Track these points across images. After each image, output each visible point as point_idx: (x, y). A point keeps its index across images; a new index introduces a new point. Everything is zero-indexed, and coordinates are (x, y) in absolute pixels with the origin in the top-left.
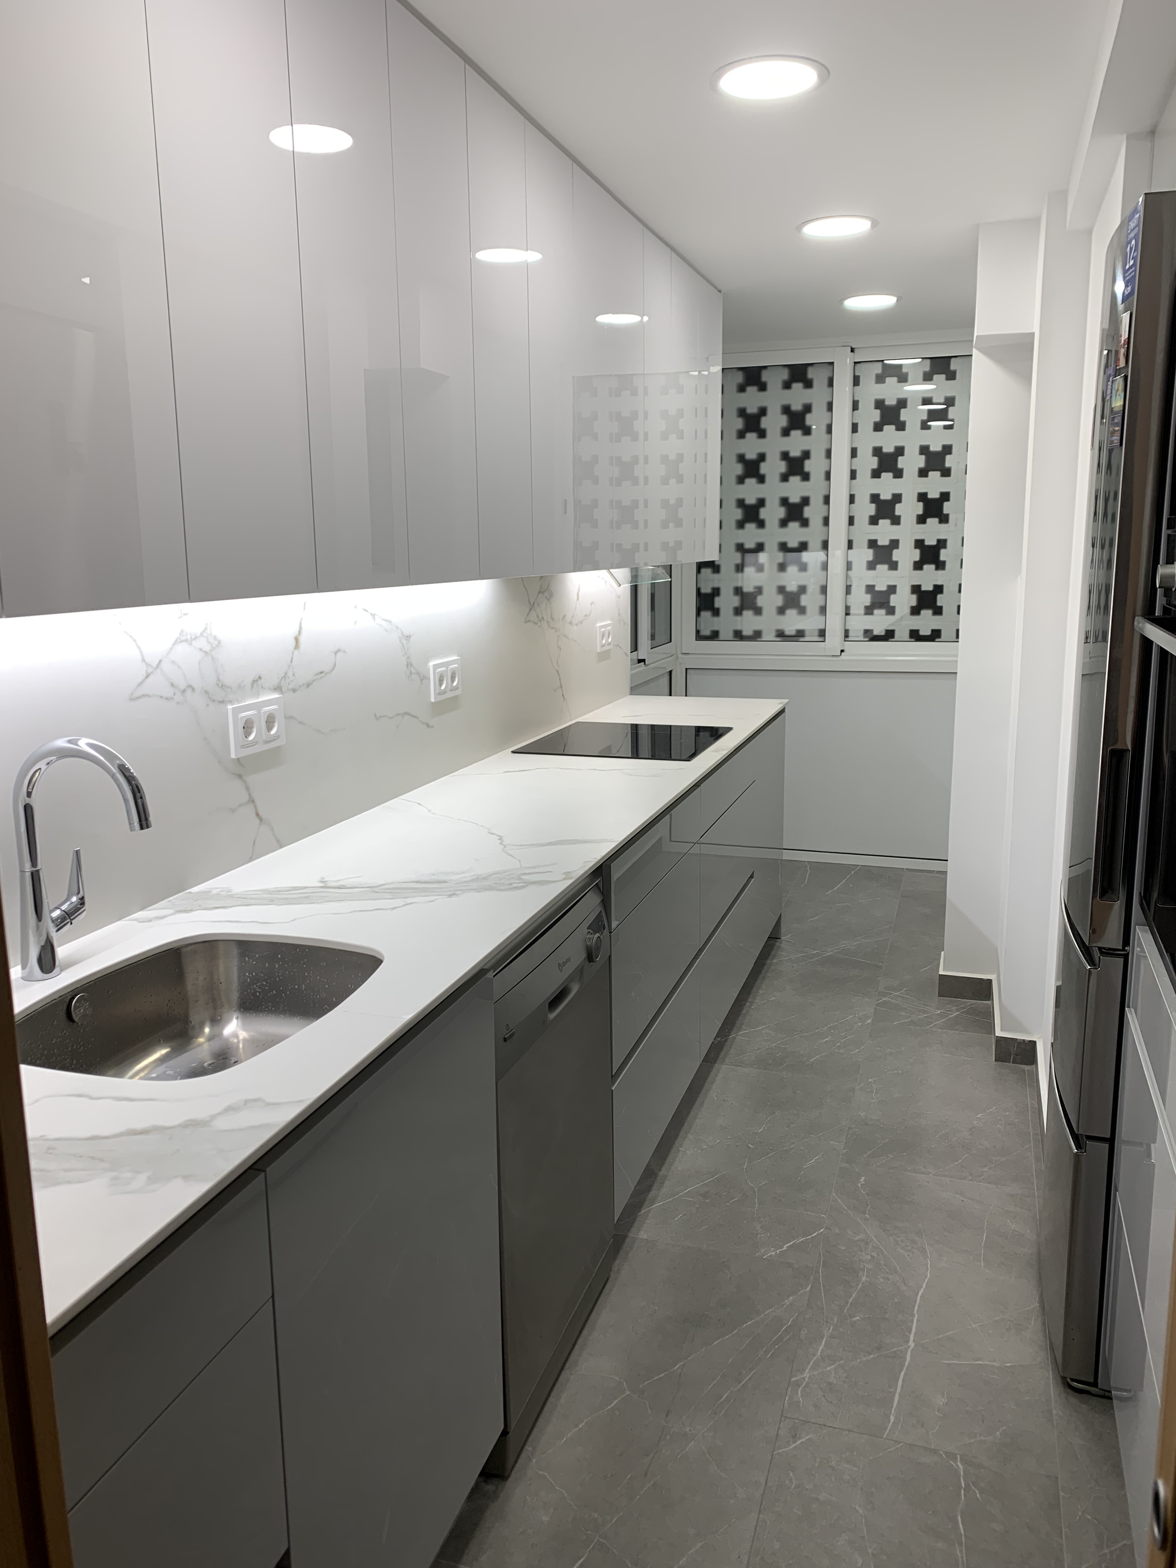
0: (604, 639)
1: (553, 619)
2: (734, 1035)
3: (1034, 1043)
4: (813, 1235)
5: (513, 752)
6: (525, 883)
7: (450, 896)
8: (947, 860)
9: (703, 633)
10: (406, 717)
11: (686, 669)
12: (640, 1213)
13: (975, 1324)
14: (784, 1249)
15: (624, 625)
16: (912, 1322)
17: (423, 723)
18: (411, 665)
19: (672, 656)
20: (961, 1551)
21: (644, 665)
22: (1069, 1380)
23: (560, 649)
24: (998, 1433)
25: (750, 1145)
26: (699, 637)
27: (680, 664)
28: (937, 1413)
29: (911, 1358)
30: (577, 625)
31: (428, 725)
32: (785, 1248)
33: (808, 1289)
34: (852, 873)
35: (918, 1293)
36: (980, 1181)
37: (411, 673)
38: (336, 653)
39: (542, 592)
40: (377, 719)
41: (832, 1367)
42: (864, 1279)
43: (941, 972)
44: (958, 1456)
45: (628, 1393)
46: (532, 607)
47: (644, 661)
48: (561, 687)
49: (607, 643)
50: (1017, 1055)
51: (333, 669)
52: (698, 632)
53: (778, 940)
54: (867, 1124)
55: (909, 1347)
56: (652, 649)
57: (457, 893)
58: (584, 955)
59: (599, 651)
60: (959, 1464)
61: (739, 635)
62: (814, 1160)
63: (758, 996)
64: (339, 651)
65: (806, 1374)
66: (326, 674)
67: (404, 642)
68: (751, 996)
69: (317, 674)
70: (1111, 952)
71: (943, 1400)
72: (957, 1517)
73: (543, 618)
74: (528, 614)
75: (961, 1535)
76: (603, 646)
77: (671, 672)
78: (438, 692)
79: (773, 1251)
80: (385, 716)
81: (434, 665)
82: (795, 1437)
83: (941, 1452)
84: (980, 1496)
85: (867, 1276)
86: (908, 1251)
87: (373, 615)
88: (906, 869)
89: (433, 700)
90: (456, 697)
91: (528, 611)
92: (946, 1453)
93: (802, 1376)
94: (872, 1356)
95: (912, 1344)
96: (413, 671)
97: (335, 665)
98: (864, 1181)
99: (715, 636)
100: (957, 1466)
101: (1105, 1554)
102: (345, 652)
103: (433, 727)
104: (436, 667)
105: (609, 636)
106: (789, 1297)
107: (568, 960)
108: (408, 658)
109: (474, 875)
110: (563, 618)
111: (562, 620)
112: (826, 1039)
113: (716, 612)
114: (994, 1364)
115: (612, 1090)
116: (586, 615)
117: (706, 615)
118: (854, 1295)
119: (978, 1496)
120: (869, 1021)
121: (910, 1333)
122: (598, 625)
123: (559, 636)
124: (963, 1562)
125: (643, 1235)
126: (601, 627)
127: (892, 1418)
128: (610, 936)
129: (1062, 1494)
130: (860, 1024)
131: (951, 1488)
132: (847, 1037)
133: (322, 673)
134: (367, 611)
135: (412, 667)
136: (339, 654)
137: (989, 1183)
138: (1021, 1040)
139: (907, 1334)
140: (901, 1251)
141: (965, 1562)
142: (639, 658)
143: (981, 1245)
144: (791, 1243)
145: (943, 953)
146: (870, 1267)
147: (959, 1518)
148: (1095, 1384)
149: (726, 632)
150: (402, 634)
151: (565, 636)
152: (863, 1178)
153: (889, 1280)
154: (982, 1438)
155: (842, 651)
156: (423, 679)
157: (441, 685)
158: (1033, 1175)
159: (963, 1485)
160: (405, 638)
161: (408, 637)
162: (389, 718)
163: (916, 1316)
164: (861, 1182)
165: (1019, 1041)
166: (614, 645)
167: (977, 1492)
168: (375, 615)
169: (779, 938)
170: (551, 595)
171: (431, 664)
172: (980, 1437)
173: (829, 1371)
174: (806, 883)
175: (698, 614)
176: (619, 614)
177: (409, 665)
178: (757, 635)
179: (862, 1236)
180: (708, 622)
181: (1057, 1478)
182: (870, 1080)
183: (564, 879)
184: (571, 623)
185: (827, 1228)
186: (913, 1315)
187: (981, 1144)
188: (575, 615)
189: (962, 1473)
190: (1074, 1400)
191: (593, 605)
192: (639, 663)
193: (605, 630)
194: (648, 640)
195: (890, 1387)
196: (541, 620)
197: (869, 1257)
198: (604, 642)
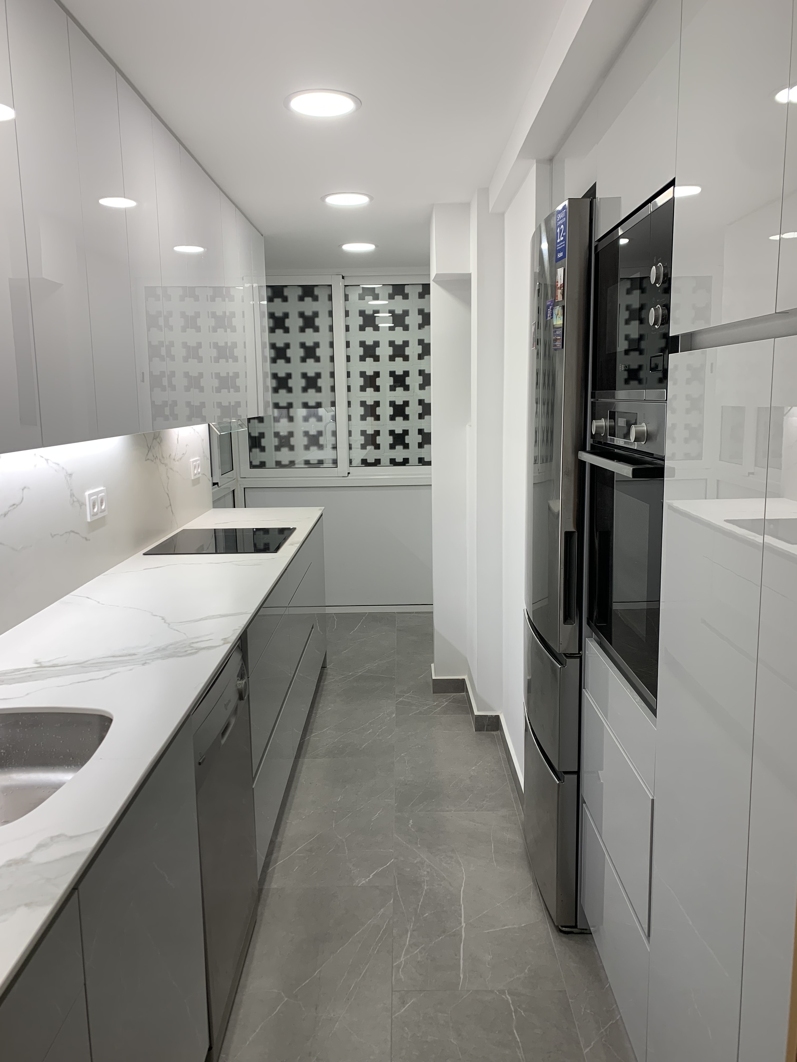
0: (196, 470)
1: (163, 457)
2: (308, 738)
3: (497, 717)
4: (388, 865)
5: (144, 554)
6: (196, 649)
7: (143, 664)
8: (432, 605)
9: (254, 463)
10: (72, 534)
11: (244, 488)
12: (268, 871)
13: (498, 903)
14: (370, 878)
15: (207, 459)
16: (461, 910)
17: (83, 538)
18: (74, 495)
19: (234, 479)
20: (520, 1053)
21: (217, 487)
22: (560, 927)
23: (169, 479)
24: (526, 971)
25: (334, 811)
26: (252, 466)
27: (240, 485)
28: (488, 966)
29: (465, 933)
30: (178, 461)
31: (86, 539)
32: (371, 876)
33: (391, 902)
34: (364, 618)
35: (460, 891)
36: (482, 811)
37: (74, 501)
38: (23, 490)
39: (155, 439)
40: (53, 537)
41: (418, 950)
42: (426, 887)
43: (434, 678)
44: (506, 991)
45: (286, 999)
46: (149, 449)
47: (217, 484)
48: (171, 505)
49: (198, 473)
50: (488, 726)
51: (21, 502)
52: (251, 463)
53: (325, 668)
54: (406, 784)
55: (462, 927)
56: (222, 475)
57: (148, 661)
58: (237, 696)
59: (193, 478)
60: (508, 996)
61: (279, 464)
62: (377, 814)
63: (319, 708)
64: (25, 488)
65: (402, 959)
66: (17, 505)
67: (69, 479)
68: (315, 709)
69: (11, 506)
70: (572, 655)
71: (490, 957)
72: (513, 1031)
73: (156, 456)
74: (147, 455)
75: (518, 1042)
76: (195, 475)
77: (234, 491)
78: (92, 514)
79: (364, 880)
80: (58, 534)
81: (89, 495)
82: (404, 1003)
83: (495, 991)
84: (524, 1014)
85: (427, 886)
86: (449, 864)
87: (47, 460)
88: (397, 612)
89: (89, 520)
90: (104, 517)
91: (147, 452)
92: (498, 991)
93: (400, 961)
94: (441, 938)
95: (463, 925)
96: (75, 500)
97: (23, 498)
98: (412, 823)
99: (262, 465)
100: (506, 997)
101: (602, 1032)
102: (29, 488)
103: (89, 540)
104: (90, 495)
105: (198, 467)
106: (381, 909)
107: (230, 701)
108: (71, 490)
109: (156, 647)
110: (169, 456)
111: (169, 458)
112: (369, 731)
113: (263, 449)
114: (515, 926)
115: (253, 788)
116: (183, 454)
117: (256, 451)
118: (422, 900)
119: (523, 1014)
120: (394, 715)
121: (461, 917)
122: (192, 460)
123: (167, 469)
124: (523, 1059)
125: (274, 886)
126: (194, 462)
127: (462, 976)
128: (248, 680)
129: (570, 1000)
130: (389, 718)
131: (506, 1013)
132: (382, 728)
133: (14, 505)
134: (43, 457)
135: (74, 497)
136: (26, 490)
137: (489, 811)
138: (490, 715)
139: (459, 918)
140: (445, 865)
141: (524, 1059)
142: (214, 482)
143: (491, 851)
144: (375, 873)
145: (432, 665)
146: (427, 879)
147: (515, 1031)
148: (576, 927)
149: (270, 463)
150: (67, 473)
151: (171, 469)
152: (411, 821)
153: (441, 885)
154: (518, 976)
155: (349, 473)
156: (82, 505)
157: (94, 508)
158: (513, 802)
159: (513, 1010)
160: (68, 475)
161: (71, 475)
162: (61, 535)
163: (463, 906)
164: (410, 824)
165: (489, 716)
166: (202, 474)
167: (522, 1011)
168: (48, 460)
169: (326, 667)
170: (161, 441)
171: (87, 493)
172: (516, 976)
173: (417, 953)
174: (335, 627)
175: (250, 451)
176: (204, 452)
177: (72, 495)
178: (292, 464)
179: (418, 860)
180: (259, 456)
181: (565, 991)
182: (402, 755)
183: (224, 644)
184: (174, 460)
185: (395, 858)
186: (460, 905)
187: (478, 787)
188: (177, 454)
189: (511, 1002)
190: (565, 939)
191: (187, 446)
192: (213, 485)
193: (196, 464)
194: (219, 469)
195: (456, 955)
196: (155, 458)
197: (425, 873)
198: (196, 472)
